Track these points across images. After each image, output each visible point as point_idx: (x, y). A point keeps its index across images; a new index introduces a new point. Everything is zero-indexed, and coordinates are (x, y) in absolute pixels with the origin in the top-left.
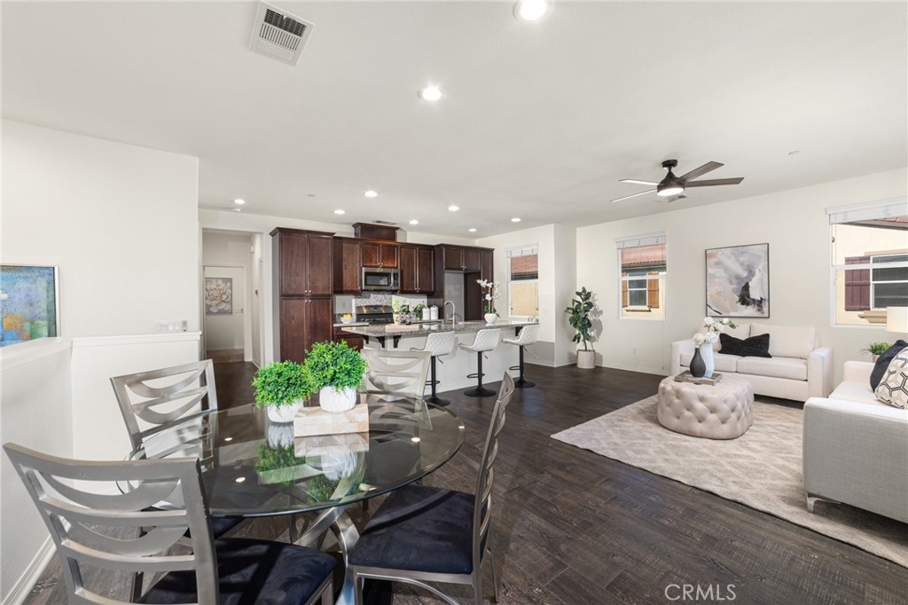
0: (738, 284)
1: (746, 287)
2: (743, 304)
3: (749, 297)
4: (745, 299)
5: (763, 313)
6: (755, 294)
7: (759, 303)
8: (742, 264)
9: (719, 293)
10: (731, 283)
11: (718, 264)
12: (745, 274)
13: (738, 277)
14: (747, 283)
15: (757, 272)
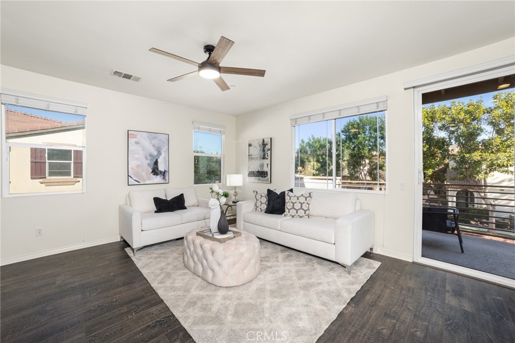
0: (151, 160)
1: (156, 163)
2: (154, 175)
3: (158, 169)
4: (155, 171)
5: (166, 180)
6: (161, 168)
7: (164, 174)
8: (154, 146)
9: (138, 166)
10: (146, 158)
11: (137, 143)
12: (156, 153)
13: (151, 155)
14: (157, 160)
15: (163, 153)
